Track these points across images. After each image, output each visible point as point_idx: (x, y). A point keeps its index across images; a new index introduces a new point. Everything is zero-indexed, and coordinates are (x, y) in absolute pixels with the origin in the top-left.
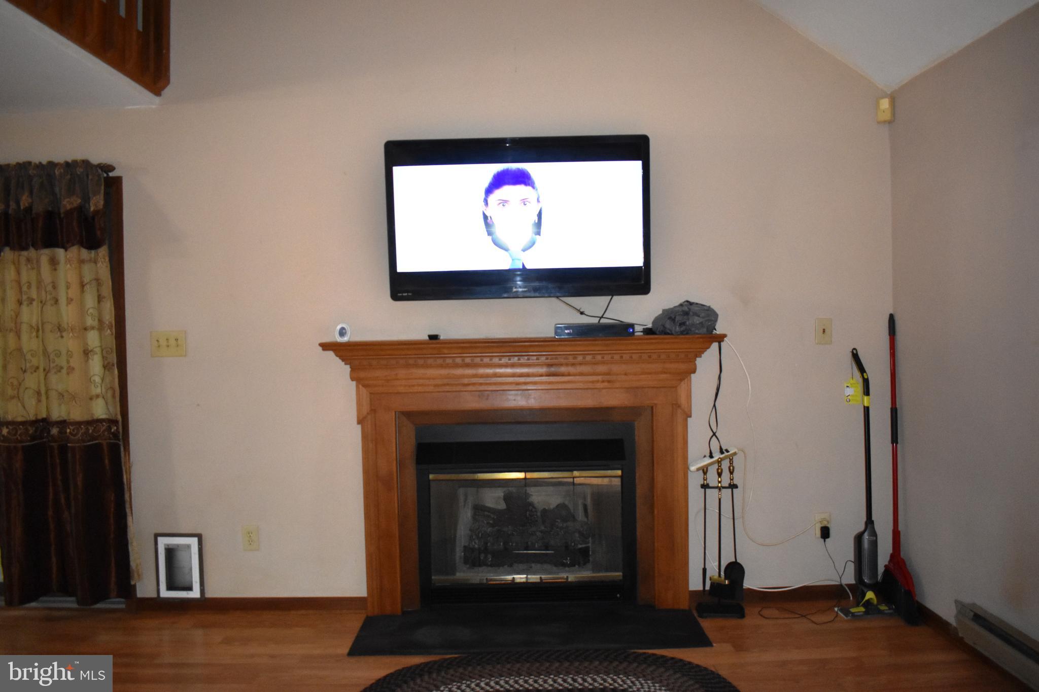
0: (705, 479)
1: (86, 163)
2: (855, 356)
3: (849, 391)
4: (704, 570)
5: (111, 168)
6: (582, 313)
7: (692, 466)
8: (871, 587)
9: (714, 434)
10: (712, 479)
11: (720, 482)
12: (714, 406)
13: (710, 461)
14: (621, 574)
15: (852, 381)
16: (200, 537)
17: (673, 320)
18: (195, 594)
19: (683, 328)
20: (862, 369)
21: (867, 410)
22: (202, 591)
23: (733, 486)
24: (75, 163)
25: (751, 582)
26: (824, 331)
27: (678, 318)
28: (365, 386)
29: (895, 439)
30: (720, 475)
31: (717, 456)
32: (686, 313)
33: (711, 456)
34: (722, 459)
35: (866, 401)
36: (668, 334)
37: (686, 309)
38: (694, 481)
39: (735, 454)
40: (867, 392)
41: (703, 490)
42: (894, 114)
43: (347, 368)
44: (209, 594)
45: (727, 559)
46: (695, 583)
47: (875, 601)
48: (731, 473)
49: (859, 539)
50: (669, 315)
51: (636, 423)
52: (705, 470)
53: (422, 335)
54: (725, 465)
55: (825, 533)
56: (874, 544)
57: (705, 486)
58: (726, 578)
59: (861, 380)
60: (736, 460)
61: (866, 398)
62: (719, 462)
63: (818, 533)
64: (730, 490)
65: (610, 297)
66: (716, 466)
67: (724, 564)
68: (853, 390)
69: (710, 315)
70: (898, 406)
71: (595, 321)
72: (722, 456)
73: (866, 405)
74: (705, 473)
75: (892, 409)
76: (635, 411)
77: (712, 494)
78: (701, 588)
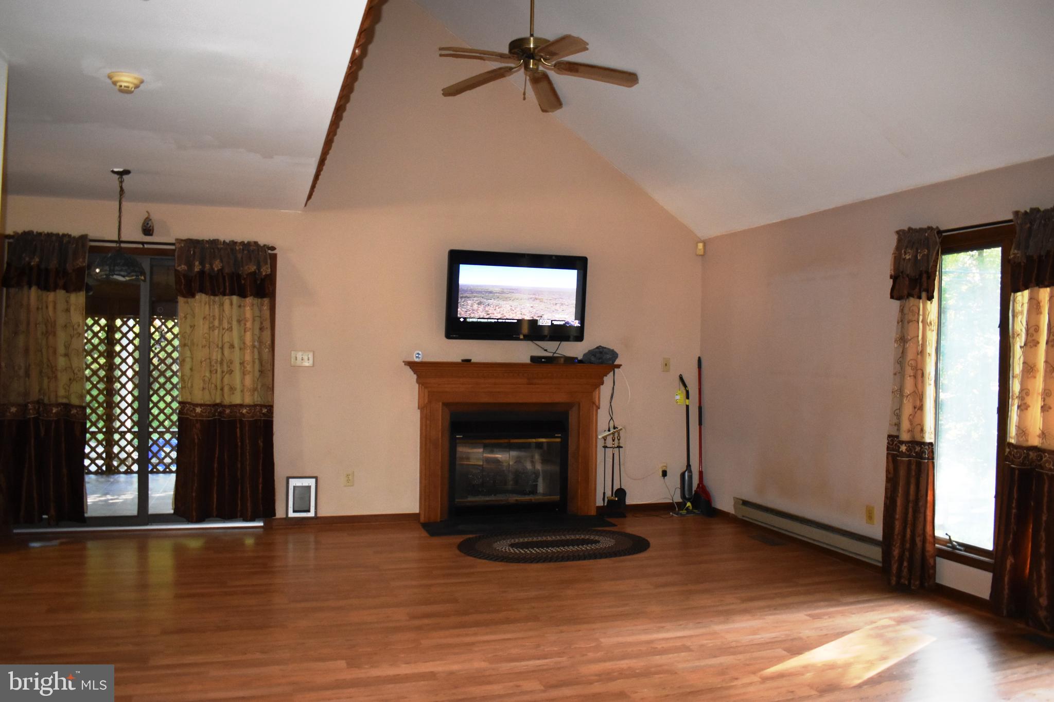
0: (605, 443)
1: (256, 243)
2: (681, 378)
3: (678, 397)
4: (604, 493)
5: (273, 248)
6: (546, 350)
7: (600, 435)
8: (689, 500)
9: (612, 418)
10: (609, 442)
11: (614, 444)
12: (611, 405)
13: (608, 433)
14: (559, 497)
15: (679, 392)
16: (316, 478)
17: (595, 356)
18: (311, 514)
19: (600, 361)
20: (685, 386)
21: (687, 407)
22: (316, 513)
23: (619, 447)
24: (249, 243)
25: (629, 501)
26: (666, 365)
27: (598, 355)
28: (426, 387)
29: (700, 423)
30: (613, 440)
31: (612, 431)
32: (601, 353)
33: (609, 431)
34: (615, 432)
35: (687, 402)
36: (592, 363)
37: (601, 350)
38: (600, 444)
39: (621, 429)
40: (688, 397)
41: (604, 449)
42: (704, 252)
43: (415, 377)
44: (319, 515)
45: (616, 487)
46: (599, 502)
47: (691, 508)
48: (619, 440)
49: (683, 475)
50: (592, 353)
51: (570, 412)
52: (605, 438)
53: (458, 359)
54: (616, 435)
55: (664, 474)
56: (690, 477)
57: (605, 447)
58: (616, 497)
59: (685, 392)
60: (622, 433)
61: (687, 400)
62: (613, 433)
63: (661, 474)
64: (618, 449)
65: (559, 342)
66: (612, 436)
67: (615, 489)
68: (680, 397)
69: (614, 355)
70: (702, 406)
71: (551, 355)
72: (615, 430)
73: (687, 404)
74: (605, 440)
75: (699, 407)
76: (570, 405)
77: (609, 452)
78: (602, 505)
